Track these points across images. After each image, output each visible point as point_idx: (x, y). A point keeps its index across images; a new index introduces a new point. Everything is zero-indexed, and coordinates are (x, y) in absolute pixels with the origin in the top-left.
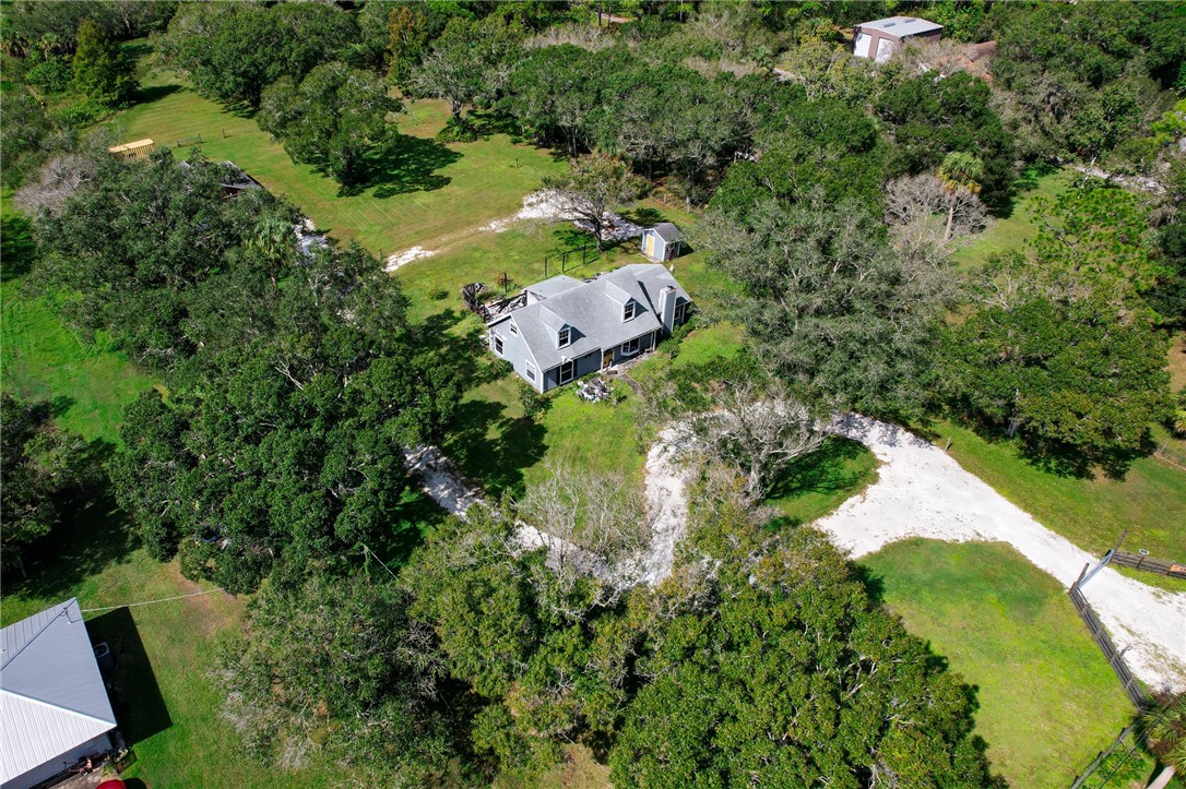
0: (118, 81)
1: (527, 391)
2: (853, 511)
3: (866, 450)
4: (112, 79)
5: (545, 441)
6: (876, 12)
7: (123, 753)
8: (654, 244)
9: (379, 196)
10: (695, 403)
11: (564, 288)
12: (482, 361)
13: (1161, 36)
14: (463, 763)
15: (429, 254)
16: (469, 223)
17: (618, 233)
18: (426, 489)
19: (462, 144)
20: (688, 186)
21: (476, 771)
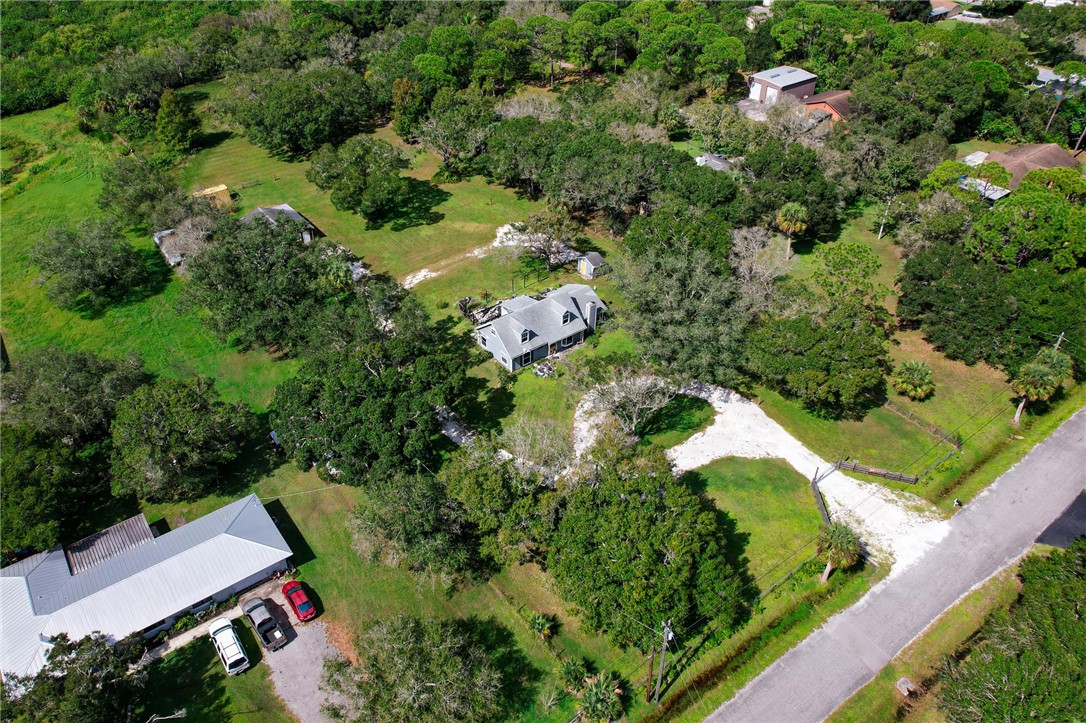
0: (190, 133)
1: (502, 370)
2: (696, 442)
3: (710, 405)
4: (184, 132)
5: (514, 402)
6: (769, 60)
7: (294, 570)
8: (585, 267)
9: (395, 229)
10: (599, 379)
11: (524, 304)
12: (473, 351)
13: (961, 98)
14: (473, 573)
15: (434, 275)
16: (460, 251)
17: (562, 258)
18: (443, 432)
19: (451, 185)
20: (610, 223)
21: (480, 577)
